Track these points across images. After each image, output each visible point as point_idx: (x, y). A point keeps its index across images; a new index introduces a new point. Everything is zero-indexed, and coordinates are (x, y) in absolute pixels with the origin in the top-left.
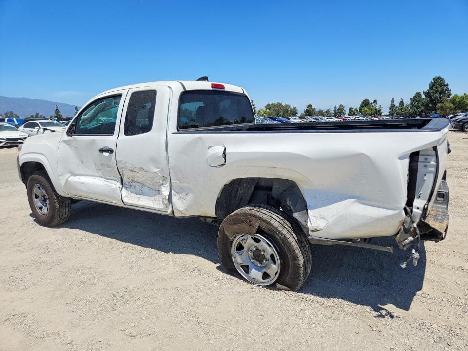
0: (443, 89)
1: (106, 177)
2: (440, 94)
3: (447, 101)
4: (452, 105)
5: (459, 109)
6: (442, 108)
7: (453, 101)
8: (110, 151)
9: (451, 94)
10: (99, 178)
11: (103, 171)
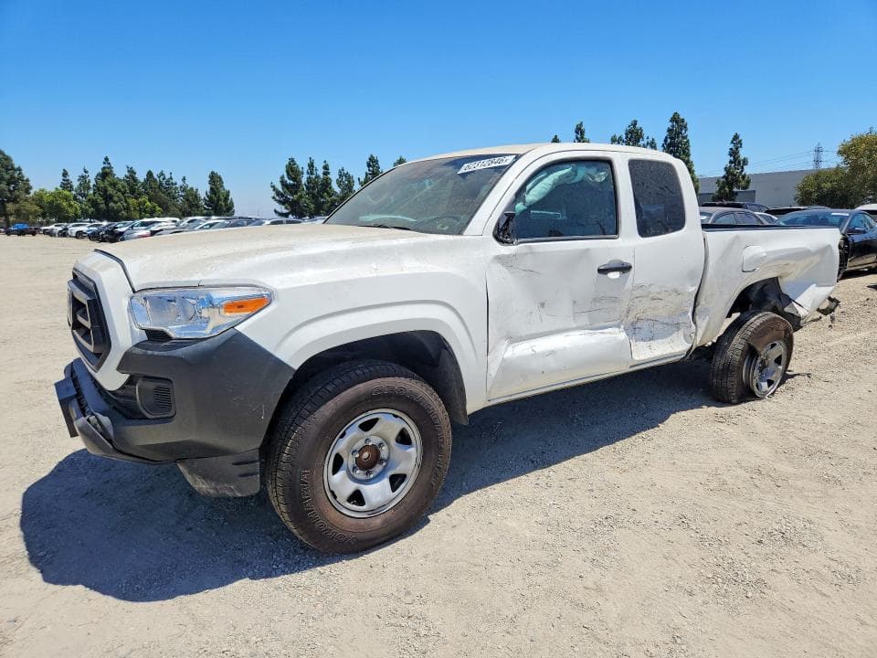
0: (12, 177)
1: (596, 326)
2: (8, 184)
3: (26, 200)
4: (38, 208)
5: (52, 215)
6: (18, 213)
7: (39, 199)
8: (625, 269)
9: (31, 188)
10: (577, 333)
11: (594, 312)
